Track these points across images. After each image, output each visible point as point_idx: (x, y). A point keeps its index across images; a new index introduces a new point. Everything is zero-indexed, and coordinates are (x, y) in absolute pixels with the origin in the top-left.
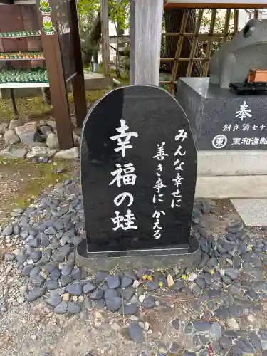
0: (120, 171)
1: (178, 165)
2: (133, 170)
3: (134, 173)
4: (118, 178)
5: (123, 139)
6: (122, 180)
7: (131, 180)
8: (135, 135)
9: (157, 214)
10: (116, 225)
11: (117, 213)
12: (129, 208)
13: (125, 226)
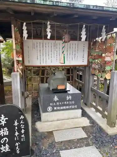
0: (2, 131)
1: (22, 126)
2: (7, 130)
3: (7, 131)
4: (2, 133)
5: (3, 120)
6: (3, 134)
7: (7, 133)
8: (7, 119)
9: (17, 144)
10: (2, 150)
11: (2, 146)
12: (7, 143)
13: (6, 150)
